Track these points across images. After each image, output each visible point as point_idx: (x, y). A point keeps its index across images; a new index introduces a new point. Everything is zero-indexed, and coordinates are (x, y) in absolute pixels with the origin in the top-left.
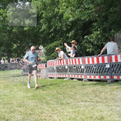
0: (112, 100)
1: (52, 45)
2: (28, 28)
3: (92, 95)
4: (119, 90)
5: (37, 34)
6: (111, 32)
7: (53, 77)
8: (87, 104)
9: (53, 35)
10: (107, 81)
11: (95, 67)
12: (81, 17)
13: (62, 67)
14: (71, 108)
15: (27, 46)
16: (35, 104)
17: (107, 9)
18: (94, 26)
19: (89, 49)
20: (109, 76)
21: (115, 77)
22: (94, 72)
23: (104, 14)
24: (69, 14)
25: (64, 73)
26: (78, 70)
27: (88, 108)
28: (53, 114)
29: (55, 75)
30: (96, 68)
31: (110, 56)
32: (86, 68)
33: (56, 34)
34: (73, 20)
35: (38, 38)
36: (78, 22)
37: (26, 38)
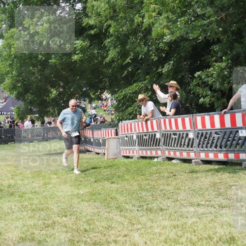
1: (129, 90)
2: (80, 56)
3: (211, 192)
5: (97, 68)
7: (131, 155)
8: (201, 210)
9: (130, 70)
10: (240, 164)
11: (216, 136)
12: (187, 33)
13: (150, 135)
14: (167, 218)
15: (79, 93)
16: (96, 210)
17: (242, 17)
18: (214, 52)
19: (204, 98)
20: (245, 154)
22: (214, 145)
23: (234, 27)
24: (164, 28)
25: (153, 148)
26: (181, 142)
27: (203, 219)
28: (131, 230)
29: (135, 152)
30: (219, 137)
32: (199, 138)
33: (137, 68)
34: (172, 40)
35: (100, 76)
36: (182, 44)
37: (76, 78)
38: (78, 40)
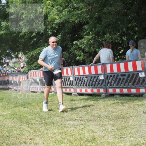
0: (106, 119)
1: (35, 52)
2: (5, 31)
3: (83, 112)
4: (115, 105)
5: (16, 39)
6: (105, 37)
7: (36, 91)
8: (76, 123)
9: (35, 40)
10: (100, 96)
11: (86, 79)
12: (69, 18)
14: (57, 128)
15: (4, 54)
16: (14, 124)
17: (101, 9)
18: (85, 29)
19: (79, 56)
20: (103, 90)
21: (111, 91)
22: (85, 84)
23: (96, 15)
24: (55, 15)
26: (66, 83)
27: (78, 128)
28: (35, 136)
29: (38, 89)
30: (88, 80)
31: (104, 65)
32: (76, 80)
33: (39, 39)
34: (60, 22)
35: (17, 44)
36: (66, 25)
37: (3, 44)
38: (3, 22)
